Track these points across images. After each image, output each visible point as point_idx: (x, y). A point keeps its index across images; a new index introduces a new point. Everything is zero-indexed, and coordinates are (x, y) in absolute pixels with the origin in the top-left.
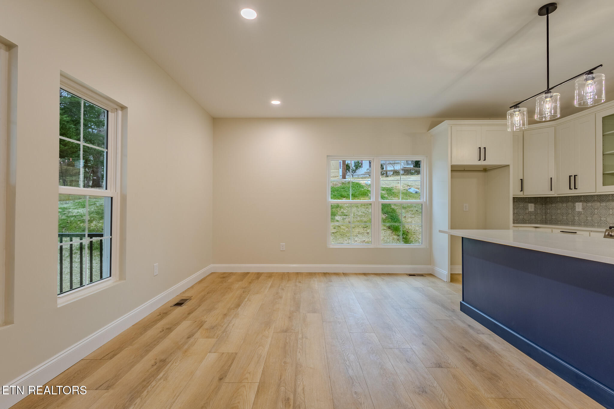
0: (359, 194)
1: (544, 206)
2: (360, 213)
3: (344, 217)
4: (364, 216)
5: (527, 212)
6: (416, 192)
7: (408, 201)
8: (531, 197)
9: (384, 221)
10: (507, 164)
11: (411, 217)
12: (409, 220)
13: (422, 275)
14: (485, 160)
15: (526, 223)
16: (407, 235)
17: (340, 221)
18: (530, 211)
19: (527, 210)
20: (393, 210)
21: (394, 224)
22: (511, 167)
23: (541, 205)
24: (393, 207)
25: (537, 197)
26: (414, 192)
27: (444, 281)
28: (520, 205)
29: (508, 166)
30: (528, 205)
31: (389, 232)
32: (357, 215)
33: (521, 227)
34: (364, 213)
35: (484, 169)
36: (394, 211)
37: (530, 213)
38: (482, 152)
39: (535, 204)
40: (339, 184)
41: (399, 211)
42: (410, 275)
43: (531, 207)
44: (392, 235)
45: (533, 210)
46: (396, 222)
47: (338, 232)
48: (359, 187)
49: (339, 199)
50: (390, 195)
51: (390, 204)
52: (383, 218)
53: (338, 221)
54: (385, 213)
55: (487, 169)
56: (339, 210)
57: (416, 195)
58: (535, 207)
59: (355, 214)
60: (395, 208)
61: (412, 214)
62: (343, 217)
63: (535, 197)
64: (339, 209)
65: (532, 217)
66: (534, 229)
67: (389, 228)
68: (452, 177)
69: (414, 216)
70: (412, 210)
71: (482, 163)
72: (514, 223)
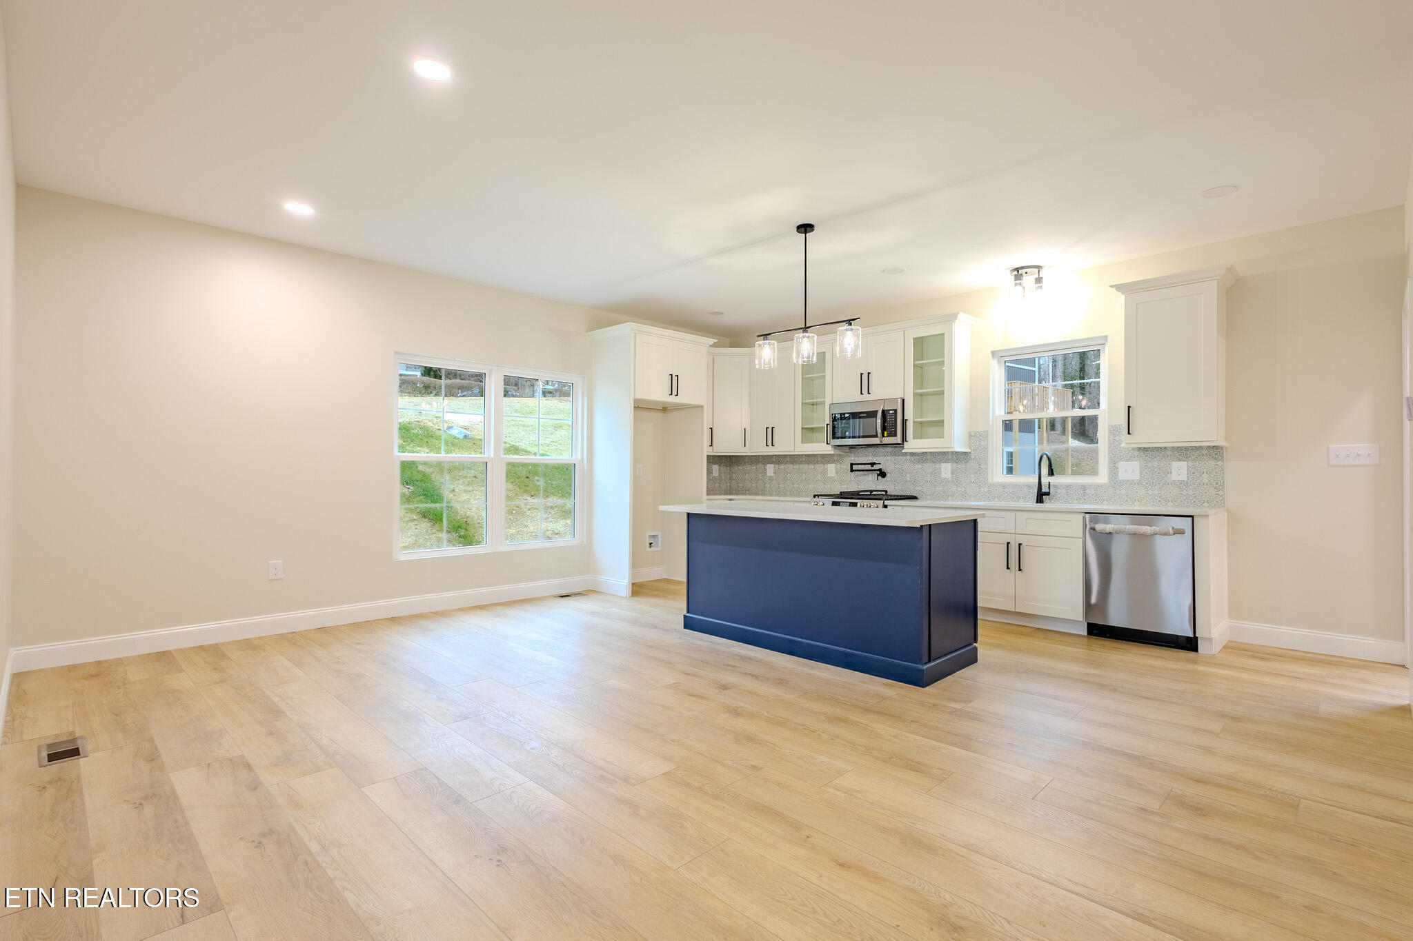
1: (728, 468)
6: (465, 437)
7: (453, 455)
9: (406, 499)
10: (700, 404)
11: (465, 491)
12: (464, 497)
13: (579, 594)
14: (677, 395)
16: (466, 529)
18: (714, 477)
20: (424, 475)
21: (433, 505)
22: (705, 408)
23: (725, 469)
24: (421, 468)
26: (461, 437)
27: (623, 597)
29: (702, 407)
30: (712, 468)
31: (425, 525)
35: (663, 408)
36: (425, 477)
37: (714, 479)
38: (674, 383)
39: (720, 465)
41: (435, 477)
42: (562, 597)
43: (715, 470)
44: (434, 531)
45: (717, 474)
46: (436, 503)
50: (409, 440)
51: (413, 463)
52: (403, 495)
54: (407, 483)
57: (466, 443)
58: (719, 470)
60: (428, 470)
61: (468, 485)
65: (716, 485)
67: (424, 515)
68: (636, 419)
69: (471, 489)
70: (465, 475)
71: (673, 399)
72: (708, 494)
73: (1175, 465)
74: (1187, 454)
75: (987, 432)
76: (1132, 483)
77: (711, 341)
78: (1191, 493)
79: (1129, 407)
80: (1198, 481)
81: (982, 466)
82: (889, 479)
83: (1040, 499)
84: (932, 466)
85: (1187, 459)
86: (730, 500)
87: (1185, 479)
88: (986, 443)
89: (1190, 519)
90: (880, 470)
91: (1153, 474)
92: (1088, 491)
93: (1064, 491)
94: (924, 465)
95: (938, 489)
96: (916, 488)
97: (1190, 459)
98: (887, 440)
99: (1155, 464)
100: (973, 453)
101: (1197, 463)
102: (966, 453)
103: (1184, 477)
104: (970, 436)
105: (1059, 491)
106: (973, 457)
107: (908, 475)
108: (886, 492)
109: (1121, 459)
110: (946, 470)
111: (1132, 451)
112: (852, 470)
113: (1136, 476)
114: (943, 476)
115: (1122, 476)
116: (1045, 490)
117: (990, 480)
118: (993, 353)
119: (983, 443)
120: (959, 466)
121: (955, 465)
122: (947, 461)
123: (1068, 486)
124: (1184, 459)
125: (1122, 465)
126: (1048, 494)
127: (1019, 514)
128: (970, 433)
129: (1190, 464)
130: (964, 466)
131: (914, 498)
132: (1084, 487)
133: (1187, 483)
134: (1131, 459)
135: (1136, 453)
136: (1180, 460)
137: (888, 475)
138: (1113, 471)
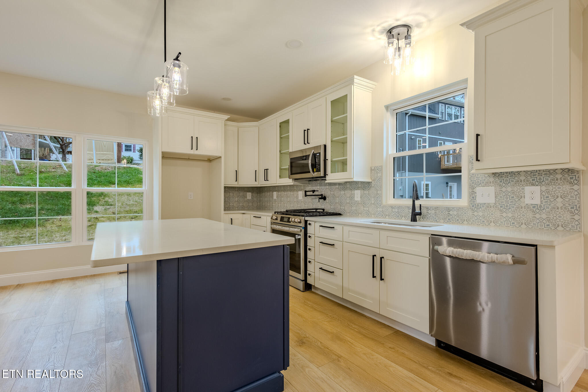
0: (135, 181)
1: (259, 194)
2: (131, 202)
3: (108, 206)
4: (135, 206)
5: (246, 200)
8: (249, 187)
10: (220, 155)
14: (197, 149)
15: (235, 210)
17: (100, 212)
18: (248, 199)
19: (246, 198)
22: (223, 158)
23: (257, 195)
25: (254, 187)
28: (240, 194)
29: (220, 157)
30: (246, 194)
32: (126, 204)
33: (231, 213)
34: (136, 201)
35: (208, 159)
37: (248, 201)
38: (194, 142)
39: (252, 193)
40: (110, 169)
42: (121, 273)
43: (249, 195)
45: (250, 198)
47: (93, 225)
48: (136, 173)
49: (106, 186)
53: (97, 212)
55: (211, 159)
56: (102, 199)
58: (252, 195)
59: (124, 204)
62: (105, 207)
63: (252, 187)
64: (102, 197)
65: (250, 204)
66: (242, 215)
68: (163, 164)
71: (194, 152)
72: (225, 210)
73: (528, 189)
74: (540, 179)
75: (382, 166)
76: (489, 206)
77: (226, 117)
78: (544, 216)
79: (478, 135)
80: (552, 205)
81: (379, 192)
82: (327, 201)
83: (414, 219)
84: (349, 192)
85: (540, 183)
86: (244, 214)
87: (539, 203)
88: (380, 175)
89: (533, 248)
90: (322, 195)
91: (507, 198)
92: (451, 213)
93: (433, 212)
94: (346, 192)
95: (353, 208)
96: (342, 207)
97: (543, 183)
98: (316, 174)
99: (509, 189)
100: (373, 182)
101: (551, 188)
102: (369, 183)
103: (537, 201)
104: (371, 170)
105: (429, 212)
106: (373, 185)
107: (337, 199)
108: (324, 210)
109: (479, 185)
110: (357, 194)
111: (488, 178)
112: (306, 195)
113: (492, 200)
114: (356, 199)
115: (479, 200)
116: (417, 210)
117: (384, 203)
118: (387, 107)
119: (379, 175)
120: (365, 192)
121: (362, 191)
122: (358, 189)
123: (436, 208)
124: (537, 183)
125: (479, 190)
126: (420, 214)
127: (382, 232)
128: (371, 168)
129: (544, 188)
130: (367, 192)
131: (340, 214)
132: (448, 209)
133: (540, 206)
134: (487, 184)
135: (492, 179)
136: (533, 185)
137: (327, 199)
138: (472, 195)
